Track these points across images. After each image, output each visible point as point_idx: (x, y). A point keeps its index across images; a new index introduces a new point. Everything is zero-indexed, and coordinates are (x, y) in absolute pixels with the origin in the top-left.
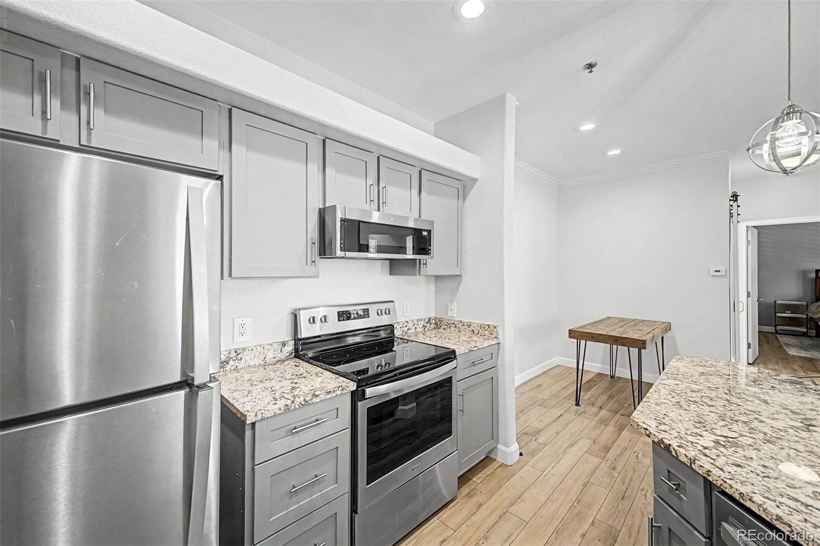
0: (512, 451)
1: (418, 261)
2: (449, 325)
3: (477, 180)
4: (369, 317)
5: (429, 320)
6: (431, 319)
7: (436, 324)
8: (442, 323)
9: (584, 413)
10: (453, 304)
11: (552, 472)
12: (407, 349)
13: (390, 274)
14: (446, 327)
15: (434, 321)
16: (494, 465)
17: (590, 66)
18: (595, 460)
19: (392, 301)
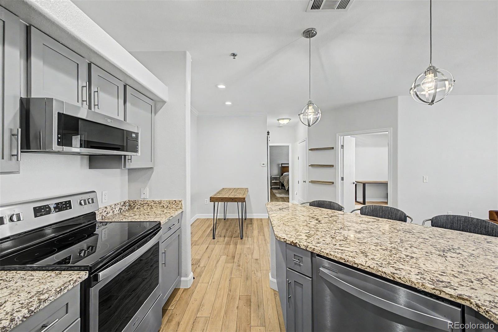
0: (190, 278)
1: (123, 156)
2: (142, 205)
3: (166, 102)
4: (71, 208)
5: (125, 203)
6: (126, 203)
7: (130, 205)
8: (136, 204)
9: (218, 242)
10: (145, 189)
11: (213, 281)
12: (105, 230)
13: (89, 169)
14: (139, 207)
15: (128, 204)
16: (180, 292)
17: (234, 55)
18: (230, 265)
19: (94, 192)
